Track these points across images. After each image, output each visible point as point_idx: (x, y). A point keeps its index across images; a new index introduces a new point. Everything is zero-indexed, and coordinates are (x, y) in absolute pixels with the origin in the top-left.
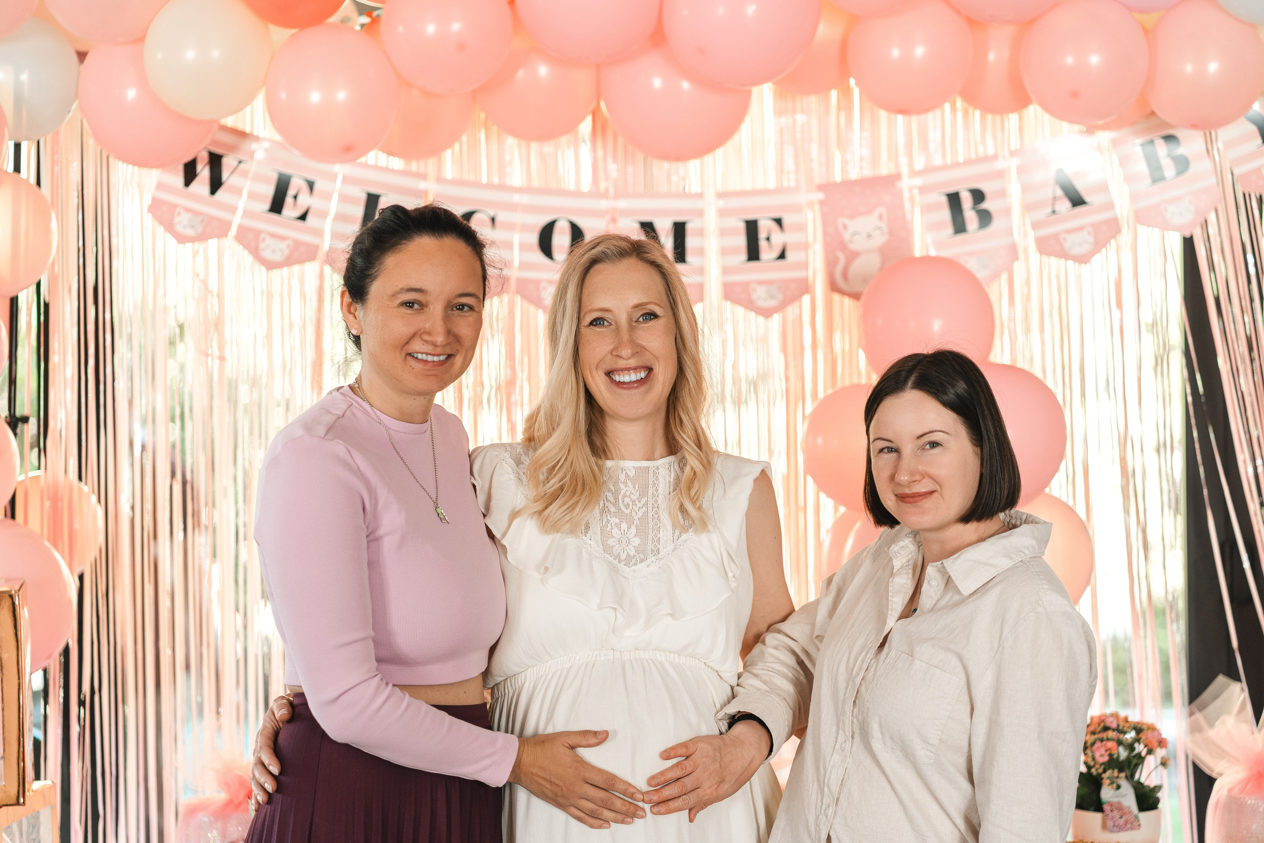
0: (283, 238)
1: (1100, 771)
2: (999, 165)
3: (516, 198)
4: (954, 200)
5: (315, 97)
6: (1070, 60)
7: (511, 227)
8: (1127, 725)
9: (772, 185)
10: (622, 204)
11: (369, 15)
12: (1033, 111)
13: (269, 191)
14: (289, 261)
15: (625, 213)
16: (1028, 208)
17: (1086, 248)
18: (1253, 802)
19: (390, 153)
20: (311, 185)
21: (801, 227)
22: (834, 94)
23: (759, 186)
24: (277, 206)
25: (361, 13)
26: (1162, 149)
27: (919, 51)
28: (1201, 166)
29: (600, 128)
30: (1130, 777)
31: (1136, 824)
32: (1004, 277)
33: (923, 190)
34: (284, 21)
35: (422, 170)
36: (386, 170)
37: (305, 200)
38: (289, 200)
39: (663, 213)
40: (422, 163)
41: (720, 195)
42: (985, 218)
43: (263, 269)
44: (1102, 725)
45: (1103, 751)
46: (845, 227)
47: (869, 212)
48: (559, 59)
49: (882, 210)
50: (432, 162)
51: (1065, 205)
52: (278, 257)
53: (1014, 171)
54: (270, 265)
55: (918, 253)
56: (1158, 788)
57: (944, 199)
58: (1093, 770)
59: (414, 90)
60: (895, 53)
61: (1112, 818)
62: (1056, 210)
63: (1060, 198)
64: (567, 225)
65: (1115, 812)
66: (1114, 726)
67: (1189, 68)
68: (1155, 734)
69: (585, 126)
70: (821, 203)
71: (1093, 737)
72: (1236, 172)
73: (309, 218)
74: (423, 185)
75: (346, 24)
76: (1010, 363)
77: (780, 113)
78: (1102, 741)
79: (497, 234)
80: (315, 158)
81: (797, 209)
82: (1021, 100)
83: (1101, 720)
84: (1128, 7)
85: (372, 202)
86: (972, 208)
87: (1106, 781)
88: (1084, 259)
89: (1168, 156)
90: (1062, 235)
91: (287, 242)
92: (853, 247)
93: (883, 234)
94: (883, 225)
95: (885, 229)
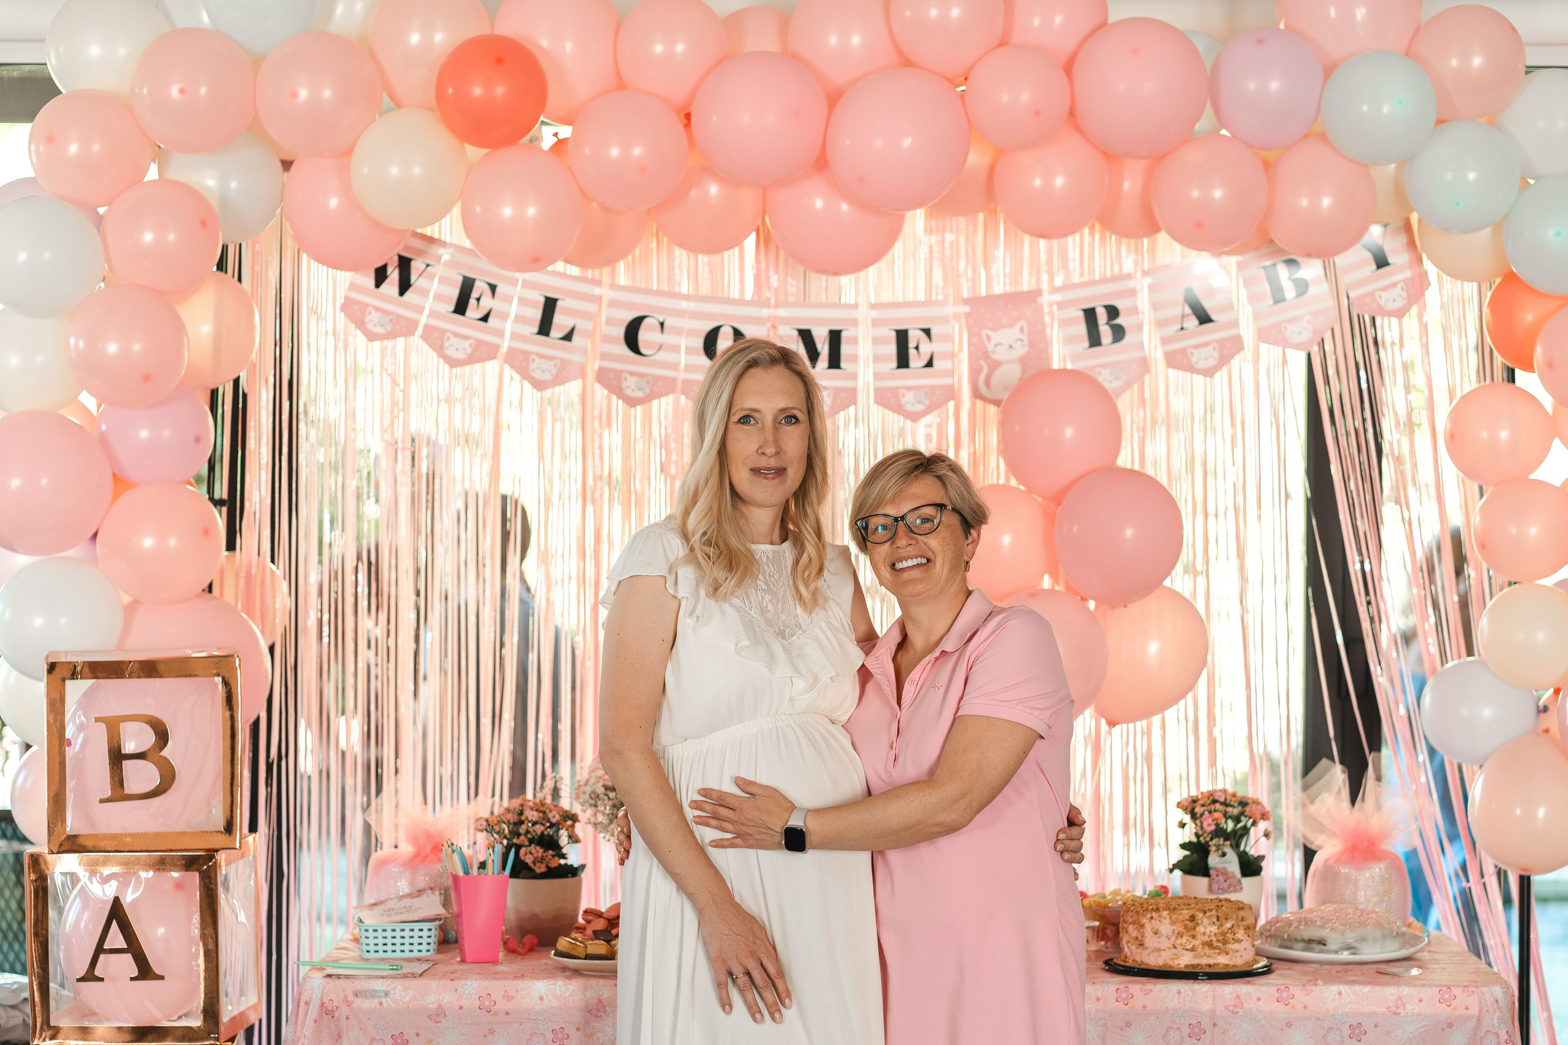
0: (466, 338)
1: (1208, 839)
2: (1131, 284)
3: (684, 305)
4: (1090, 315)
5: (507, 212)
6: (1195, 194)
7: (678, 331)
8: (1234, 799)
9: (921, 297)
10: (782, 313)
12: (1163, 237)
13: (454, 293)
14: (471, 360)
15: (785, 321)
16: (1160, 324)
17: (1211, 363)
18: (1346, 871)
19: (568, 261)
20: (493, 288)
21: (948, 338)
22: (981, 216)
24: (461, 308)
26: (1283, 271)
27: (1059, 181)
28: (1316, 288)
29: (765, 241)
30: (1236, 846)
31: (1238, 887)
32: (1135, 385)
33: (1062, 305)
35: (596, 277)
36: (564, 276)
37: (487, 302)
38: (472, 302)
39: (820, 322)
40: (597, 271)
41: (873, 307)
42: (1119, 333)
43: (447, 366)
44: (1211, 798)
45: (1210, 821)
46: (989, 338)
47: (1011, 325)
48: (730, 180)
49: (1023, 322)
50: (606, 271)
51: (1192, 322)
52: (461, 355)
53: (1145, 290)
55: (1056, 365)
56: (1262, 857)
57: (1081, 314)
58: (1202, 838)
59: (595, 205)
60: (1038, 182)
61: (1217, 882)
62: (1185, 326)
63: (1188, 315)
64: (731, 331)
65: (1221, 877)
66: (1222, 799)
67: (1305, 202)
68: (1260, 807)
69: (750, 242)
70: (967, 315)
71: (1202, 809)
72: (1352, 295)
73: (491, 319)
74: (597, 291)
75: (536, 143)
76: (1137, 468)
77: (931, 233)
78: (1210, 812)
79: (666, 338)
80: (501, 264)
81: (944, 320)
82: (1151, 227)
83: (1211, 794)
84: (1250, 146)
85: (550, 306)
86: (1107, 323)
87: (1213, 848)
88: (1209, 373)
89: (1289, 278)
90: (1190, 351)
91: (470, 342)
92: (996, 357)
93: (1024, 346)
94: (1024, 337)
95: (1026, 341)
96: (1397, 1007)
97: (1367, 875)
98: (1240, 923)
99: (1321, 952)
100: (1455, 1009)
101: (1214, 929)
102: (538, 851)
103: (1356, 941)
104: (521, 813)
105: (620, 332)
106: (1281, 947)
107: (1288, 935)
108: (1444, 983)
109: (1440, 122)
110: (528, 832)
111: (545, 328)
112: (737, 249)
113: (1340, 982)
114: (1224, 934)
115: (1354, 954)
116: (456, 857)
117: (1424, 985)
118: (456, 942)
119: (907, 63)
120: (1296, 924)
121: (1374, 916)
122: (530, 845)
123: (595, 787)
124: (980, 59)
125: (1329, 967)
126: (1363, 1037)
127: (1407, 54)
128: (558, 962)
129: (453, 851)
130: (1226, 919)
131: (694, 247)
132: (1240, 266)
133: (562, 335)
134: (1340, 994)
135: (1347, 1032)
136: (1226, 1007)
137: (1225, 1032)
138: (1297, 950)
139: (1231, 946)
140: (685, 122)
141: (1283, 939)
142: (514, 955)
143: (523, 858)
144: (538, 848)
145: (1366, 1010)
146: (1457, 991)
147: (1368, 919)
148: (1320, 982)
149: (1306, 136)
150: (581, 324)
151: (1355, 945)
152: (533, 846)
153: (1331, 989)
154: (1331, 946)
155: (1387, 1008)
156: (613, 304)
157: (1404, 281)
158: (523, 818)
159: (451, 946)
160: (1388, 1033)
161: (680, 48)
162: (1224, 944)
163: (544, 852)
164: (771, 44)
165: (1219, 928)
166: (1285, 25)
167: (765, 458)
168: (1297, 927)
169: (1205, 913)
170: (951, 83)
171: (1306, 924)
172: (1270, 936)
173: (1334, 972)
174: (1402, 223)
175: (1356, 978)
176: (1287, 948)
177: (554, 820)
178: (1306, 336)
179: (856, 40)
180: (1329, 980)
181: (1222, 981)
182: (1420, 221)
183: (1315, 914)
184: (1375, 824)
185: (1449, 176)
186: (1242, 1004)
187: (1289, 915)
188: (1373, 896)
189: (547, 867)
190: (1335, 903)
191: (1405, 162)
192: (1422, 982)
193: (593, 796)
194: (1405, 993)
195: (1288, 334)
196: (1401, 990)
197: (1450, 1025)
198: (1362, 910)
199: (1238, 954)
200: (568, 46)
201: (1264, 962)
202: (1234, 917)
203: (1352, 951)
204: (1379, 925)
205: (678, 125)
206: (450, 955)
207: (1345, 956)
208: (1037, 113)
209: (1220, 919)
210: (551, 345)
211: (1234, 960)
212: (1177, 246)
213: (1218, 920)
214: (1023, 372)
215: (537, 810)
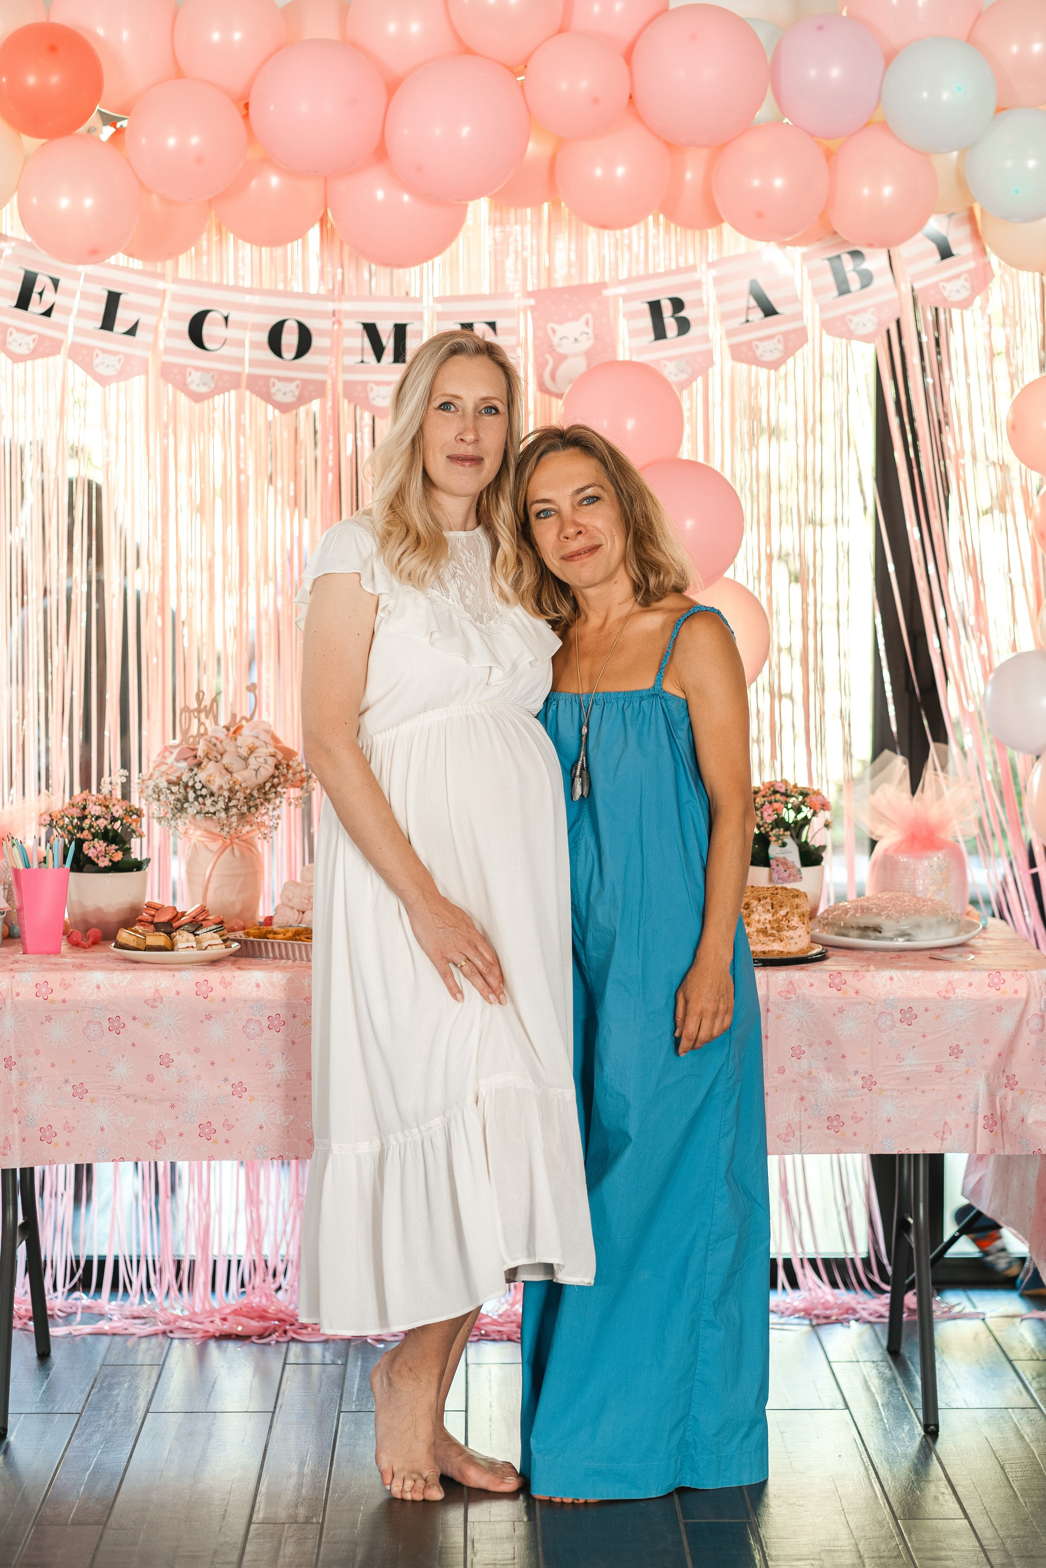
0: (29, 333)
1: (768, 829)
2: (696, 276)
3: (248, 299)
4: (655, 307)
5: (64, 203)
6: (756, 183)
7: (243, 326)
8: (795, 790)
9: (486, 290)
10: (346, 306)
11: (114, 125)
12: (726, 227)
13: (16, 288)
14: (34, 355)
15: (350, 315)
16: (725, 317)
17: (776, 355)
18: (905, 860)
19: (131, 255)
20: (55, 283)
21: (513, 331)
22: (546, 206)
23: (474, 291)
24: (23, 302)
25: (105, 124)
26: (848, 263)
27: (620, 171)
28: (882, 280)
29: (327, 234)
30: (797, 836)
31: (798, 876)
32: (700, 379)
33: (627, 298)
34: (36, 133)
35: (159, 270)
36: (127, 269)
37: (50, 297)
38: (35, 296)
39: (385, 315)
40: (159, 264)
41: (438, 300)
42: (684, 326)
43: (9, 361)
44: (772, 789)
45: (770, 811)
46: (554, 331)
47: (576, 319)
48: (289, 172)
49: (588, 315)
50: (169, 263)
51: (757, 315)
52: (24, 351)
53: (711, 282)
54: (16, 358)
55: (621, 358)
56: (823, 848)
57: (646, 307)
58: (762, 829)
59: (155, 196)
60: (598, 172)
61: (777, 872)
62: (750, 319)
63: (753, 308)
64: (295, 325)
65: (781, 866)
66: (783, 790)
67: (866, 192)
68: (820, 798)
69: (314, 233)
70: (533, 308)
71: (763, 799)
72: (916, 287)
73: (53, 314)
74: (161, 285)
75: (94, 134)
76: (701, 460)
77: (495, 224)
78: (770, 803)
79: (230, 333)
80: (62, 259)
81: (510, 313)
82: (715, 219)
83: (772, 785)
84: (812, 136)
85: (113, 299)
86: (672, 316)
87: (773, 839)
88: (775, 365)
89: (854, 270)
90: (755, 343)
91: (33, 337)
92: (561, 350)
93: (589, 339)
94: (589, 330)
95: (591, 335)
96: (947, 991)
97: (926, 863)
98: (795, 911)
99: (877, 939)
100: (1004, 992)
101: (769, 916)
102: (101, 845)
103: (912, 928)
104: (84, 808)
105: (185, 327)
106: (837, 934)
107: (845, 923)
108: (994, 967)
109: (1000, 110)
110: (91, 826)
111: (108, 323)
112: (300, 240)
113: (892, 968)
114: (778, 921)
115: (909, 940)
116: (16, 851)
117: (973, 970)
118: (20, 937)
119: (466, 50)
120: (853, 912)
121: (930, 903)
122: (93, 840)
123: (158, 781)
124: (538, 46)
125: (884, 953)
126: (914, 1021)
127: (968, 41)
128: (119, 953)
129: (13, 845)
130: (781, 906)
131: (258, 241)
132: (805, 257)
133: (126, 329)
134: (891, 979)
135: (898, 1016)
136: (779, 993)
137: (778, 1017)
138: (853, 937)
139: (785, 933)
140: (245, 112)
141: (839, 927)
142: (77, 948)
143: (86, 852)
144: (101, 842)
145: (917, 994)
146: (1006, 975)
147: (924, 906)
148: (872, 968)
149: (868, 124)
150: (146, 320)
151: (910, 931)
152: (96, 840)
153: (883, 974)
154: (887, 933)
155: (938, 993)
156: (176, 298)
157: (969, 272)
158: (87, 812)
159: (16, 940)
160: (938, 1017)
161: (237, 36)
162: (778, 931)
163: (107, 846)
164: (331, 33)
165: (773, 916)
166: (848, 13)
167: (463, 445)
168: (854, 915)
169: (760, 900)
170: (512, 72)
171: (862, 911)
172: (827, 924)
173: (888, 958)
174: (966, 213)
175: (909, 964)
176: (844, 935)
177: (116, 815)
178: (870, 328)
179: (415, 28)
180: (882, 965)
181: (776, 968)
182: (982, 211)
183: (871, 901)
184: (934, 813)
185: (1009, 164)
186: (795, 990)
187: (846, 903)
188: (931, 885)
189: (111, 861)
190: (890, 891)
191: (966, 150)
192: (972, 967)
193: (157, 790)
194: (955, 977)
195: (852, 326)
196: (951, 974)
197: (1000, 1009)
198: (918, 898)
199: (792, 942)
200: (125, 35)
201: (818, 949)
202: (789, 904)
203: (906, 938)
204: (934, 912)
205: (236, 115)
206: (12, 948)
207: (900, 943)
208: (596, 101)
209: (775, 906)
210: (115, 339)
211: (789, 946)
212: (743, 238)
213: (772, 908)
214: (588, 365)
215: (100, 805)
